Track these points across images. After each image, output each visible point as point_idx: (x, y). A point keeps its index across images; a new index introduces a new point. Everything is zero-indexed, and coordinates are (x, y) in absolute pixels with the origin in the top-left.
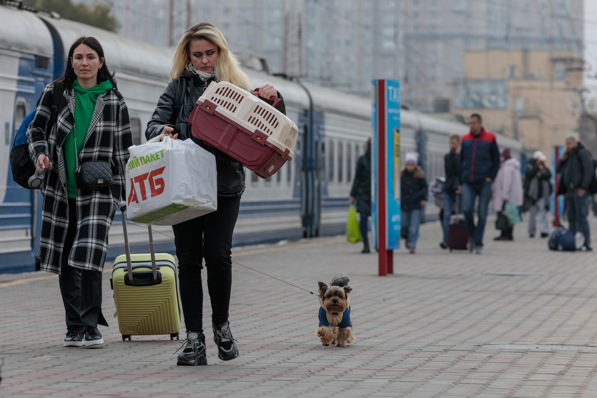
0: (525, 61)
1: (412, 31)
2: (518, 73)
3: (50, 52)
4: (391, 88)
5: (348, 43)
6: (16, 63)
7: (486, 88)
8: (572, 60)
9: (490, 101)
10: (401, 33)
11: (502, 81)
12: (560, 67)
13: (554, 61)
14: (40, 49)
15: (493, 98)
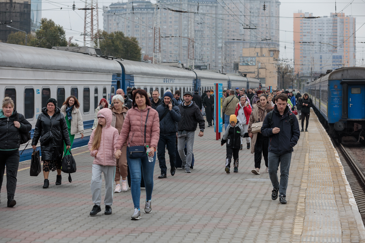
0: (261, 51)
1: (227, 41)
2: (259, 55)
3: (121, 72)
4: (220, 86)
5: (208, 44)
6: (111, 76)
7: (249, 59)
8: (275, 51)
9: (251, 63)
10: (224, 41)
11: (254, 57)
12: (272, 53)
13: (270, 51)
14: (118, 71)
15: (251, 62)
